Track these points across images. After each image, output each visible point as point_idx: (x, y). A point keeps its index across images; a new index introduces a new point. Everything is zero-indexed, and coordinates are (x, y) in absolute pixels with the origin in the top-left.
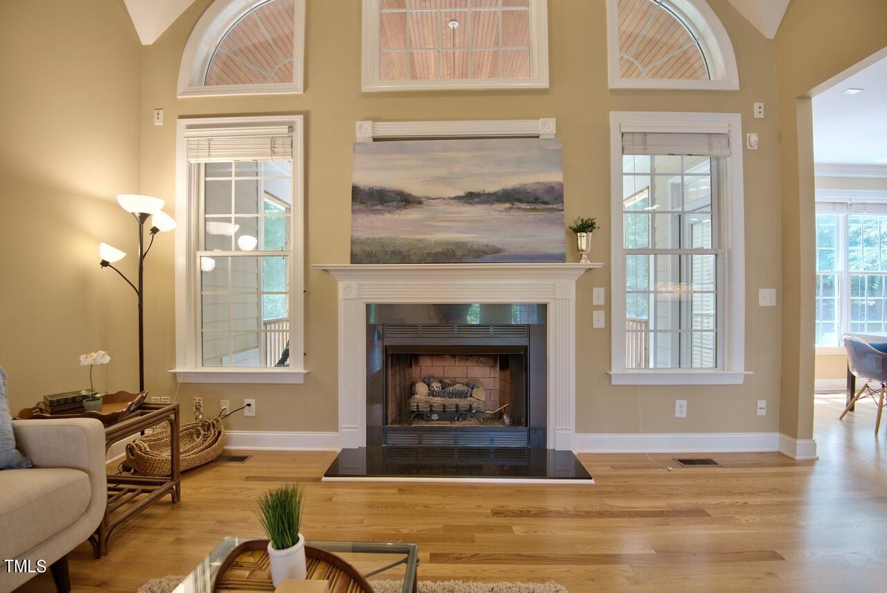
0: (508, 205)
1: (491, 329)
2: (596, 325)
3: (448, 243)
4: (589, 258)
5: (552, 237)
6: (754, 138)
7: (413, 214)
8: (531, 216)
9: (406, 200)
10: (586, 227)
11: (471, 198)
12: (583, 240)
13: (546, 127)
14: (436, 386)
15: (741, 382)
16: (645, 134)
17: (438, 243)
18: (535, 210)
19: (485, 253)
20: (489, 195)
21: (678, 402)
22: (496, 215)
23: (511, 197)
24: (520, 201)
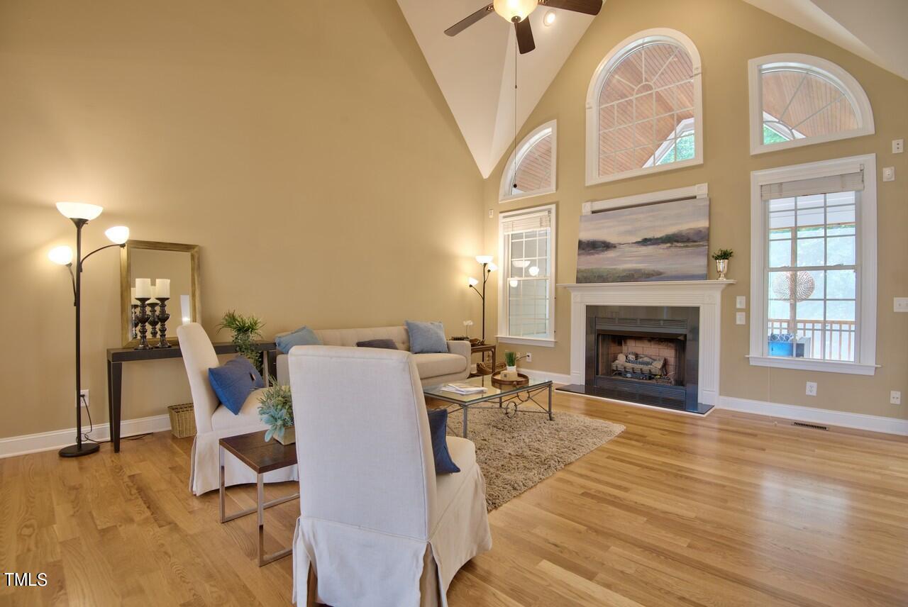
0: (669, 245)
1: (662, 323)
2: (738, 322)
3: (629, 270)
4: (726, 276)
5: (698, 263)
6: (888, 173)
7: (610, 254)
8: (684, 251)
9: (607, 246)
10: (725, 255)
11: (646, 242)
12: (722, 265)
13: (701, 190)
14: (632, 357)
15: (872, 373)
16: (781, 184)
17: (624, 270)
18: (687, 246)
19: (653, 275)
20: (657, 239)
21: (809, 384)
22: (661, 251)
23: (671, 240)
24: (678, 242)
